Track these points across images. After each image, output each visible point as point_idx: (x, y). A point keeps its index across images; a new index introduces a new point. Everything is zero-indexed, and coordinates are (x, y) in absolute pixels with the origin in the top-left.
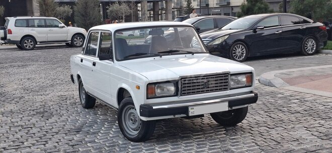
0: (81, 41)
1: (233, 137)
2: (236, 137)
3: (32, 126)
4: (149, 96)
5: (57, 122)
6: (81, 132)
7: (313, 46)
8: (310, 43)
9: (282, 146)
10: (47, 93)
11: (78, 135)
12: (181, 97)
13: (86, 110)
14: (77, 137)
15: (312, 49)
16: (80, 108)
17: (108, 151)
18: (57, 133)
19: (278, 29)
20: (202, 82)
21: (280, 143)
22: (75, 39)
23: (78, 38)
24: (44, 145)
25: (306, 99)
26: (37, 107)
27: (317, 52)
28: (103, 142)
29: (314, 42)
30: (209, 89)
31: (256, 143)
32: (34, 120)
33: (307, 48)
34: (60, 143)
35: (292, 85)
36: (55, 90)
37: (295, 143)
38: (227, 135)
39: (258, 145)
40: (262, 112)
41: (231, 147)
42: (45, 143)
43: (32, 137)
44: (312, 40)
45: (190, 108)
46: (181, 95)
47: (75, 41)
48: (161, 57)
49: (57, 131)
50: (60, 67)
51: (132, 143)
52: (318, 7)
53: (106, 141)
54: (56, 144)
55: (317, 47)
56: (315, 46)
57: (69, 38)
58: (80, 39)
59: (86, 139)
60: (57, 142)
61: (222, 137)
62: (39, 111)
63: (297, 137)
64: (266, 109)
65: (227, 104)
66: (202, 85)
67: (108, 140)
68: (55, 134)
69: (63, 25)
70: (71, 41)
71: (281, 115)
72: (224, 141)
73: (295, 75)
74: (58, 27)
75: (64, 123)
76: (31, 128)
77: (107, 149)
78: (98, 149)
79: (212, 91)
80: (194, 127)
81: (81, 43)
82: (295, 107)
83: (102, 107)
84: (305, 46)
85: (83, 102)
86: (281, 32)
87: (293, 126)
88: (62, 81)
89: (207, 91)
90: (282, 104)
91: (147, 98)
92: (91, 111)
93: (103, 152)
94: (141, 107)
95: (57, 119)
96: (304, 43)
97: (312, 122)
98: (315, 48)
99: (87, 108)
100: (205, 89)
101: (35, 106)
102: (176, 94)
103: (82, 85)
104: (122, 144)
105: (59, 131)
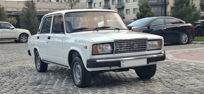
0: (26, 39)
1: (150, 84)
2: (151, 84)
3: (4, 82)
4: (94, 54)
5: (21, 80)
6: (41, 84)
7: (186, 38)
8: (184, 36)
9: (184, 87)
10: (9, 65)
11: (39, 86)
12: (115, 54)
13: (41, 73)
14: (39, 87)
15: (185, 41)
16: (36, 72)
17: (63, 93)
18: (24, 85)
19: (163, 27)
20: (129, 44)
21: (182, 86)
22: (22, 37)
23: (24, 36)
24: (16, 91)
25: (191, 65)
26: (4, 72)
27: (188, 43)
28: (59, 88)
29: (186, 36)
30: (134, 49)
31: (166, 86)
32: (4, 79)
33: (182, 40)
34: (28, 90)
35: (179, 58)
36: (14, 64)
37: (193, 86)
38: (145, 83)
39: (169, 87)
40: (164, 71)
41: (150, 89)
42: (16, 90)
43: (6, 87)
44: (185, 34)
45: (122, 62)
46: (115, 53)
47: (22, 38)
48: (98, 31)
49: (24, 84)
50: (14, 52)
51: (80, 88)
52: (188, 14)
53: (61, 88)
54: (25, 91)
55: (188, 39)
56: (187, 38)
57: (18, 37)
58: (25, 37)
59: (46, 88)
60: (25, 90)
61: (142, 84)
62: (6, 74)
63: (193, 82)
64: (166, 70)
65: (146, 60)
66: (129, 46)
67: (62, 88)
68: (22, 85)
69: (13, 27)
70: (19, 38)
71: (178, 72)
72: (144, 86)
73: (179, 53)
74: (9, 28)
75: (27, 80)
76: (3, 83)
77: (63, 92)
78: (57, 92)
79: (136, 51)
80: (120, 79)
81: (26, 40)
82: (185, 69)
83: (51, 71)
84: (181, 39)
85: (38, 68)
86: (165, 28)
87: (187, 78)
88: (18, 59)
89: (133, 51)
90: (175, 67)
91: (93, 55)
92: (45, 74)
93: (61, 93)
94: (88, 61)
95: (21, 78)
96: (180, 36)
97: (199, 75)
98: (187, 40)
99: (42, 72)
100: (131, 50)
101: (3, 72)
102: (112, 53)
103: (38, 55)
104: (73, 89)
105: (25, 84)
